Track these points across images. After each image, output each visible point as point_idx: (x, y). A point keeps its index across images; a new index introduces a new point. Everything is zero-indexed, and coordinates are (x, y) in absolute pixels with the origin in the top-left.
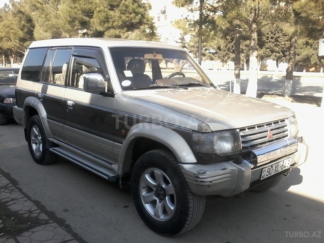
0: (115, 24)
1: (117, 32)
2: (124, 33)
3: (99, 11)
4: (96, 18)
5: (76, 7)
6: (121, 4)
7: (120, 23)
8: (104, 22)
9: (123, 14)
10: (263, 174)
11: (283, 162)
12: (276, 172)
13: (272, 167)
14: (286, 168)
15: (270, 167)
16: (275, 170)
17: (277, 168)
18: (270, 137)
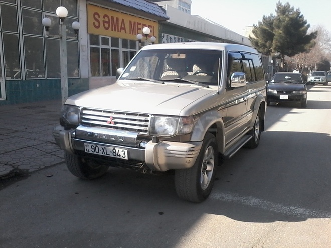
10: (86, 148)
11: (114, 149)
12: (106, 155)
13: (96, 146)
14: (121, 158)
15: (95, 146)
16: (103, 151)
17: (105, 151)
18: (110, 123)
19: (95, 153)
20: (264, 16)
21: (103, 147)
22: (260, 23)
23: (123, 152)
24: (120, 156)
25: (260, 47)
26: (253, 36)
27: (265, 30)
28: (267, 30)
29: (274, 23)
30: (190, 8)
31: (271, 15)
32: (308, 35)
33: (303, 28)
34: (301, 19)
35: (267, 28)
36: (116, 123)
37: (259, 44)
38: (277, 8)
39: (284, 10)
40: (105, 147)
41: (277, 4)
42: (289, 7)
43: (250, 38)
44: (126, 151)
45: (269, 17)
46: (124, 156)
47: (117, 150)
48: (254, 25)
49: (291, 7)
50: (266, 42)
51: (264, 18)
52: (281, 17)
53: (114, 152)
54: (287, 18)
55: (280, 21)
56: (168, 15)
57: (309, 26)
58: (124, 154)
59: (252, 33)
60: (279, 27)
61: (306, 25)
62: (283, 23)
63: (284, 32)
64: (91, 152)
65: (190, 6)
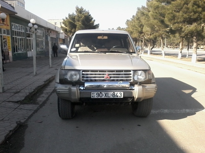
0: (179, 20)
1: (180, 25)
2: (185, 26)
3: (169, 13)
4: (166, 17)
5: (156, 13)
6: (184, 8)
7: (182, 19)
8: (171, 20)
9: (185, 13)
10: (92, 95)
11: (114, 93)
12: (107, 97)
13: (101, 93)
14: (119, 97)
15: (99, 93)
16: (106, 95)
17: (107, 95)
18: (107, 78)
19: (99, 97)
20: (69, 14)
21: (106, 93)
22: (67, 18)
23: (120, 94)
24: (118, 96)
25: (68, 33)
26: (63, 25)
27: (71, 22)
28: (72, 22)
29: (76, 18)
30: (24, 7)
31: (73, 13)
32: (94, 26)
33: (92, 22)
34: (90, 16)
35: (72, 21)
36: (111, 77)
37: (68, 31)
38: (76, 10)
39: (80, 11)
40: (107, 92)
41: (76, 8)
42: (83, 9)
43: (62, 27)
44: (122, 93)
45: (72, 15)
46: (120, 96)
47: (116, 93)
48: (63, 19)
49: (84, 10)
50: (72, 29)
51: (70, 16)
52: (80, 15)
53: (113, 95)
54: (83, 16)
55: (79, 17)
56: (16, 10)
57: (94, 20)
58: (121, 95)
59: (63, 24)
60: (79, 21)
61: (93, 20)
62: (81, 18)
63: (82, 24)
64: (96, 97)
65: (24, 5)
